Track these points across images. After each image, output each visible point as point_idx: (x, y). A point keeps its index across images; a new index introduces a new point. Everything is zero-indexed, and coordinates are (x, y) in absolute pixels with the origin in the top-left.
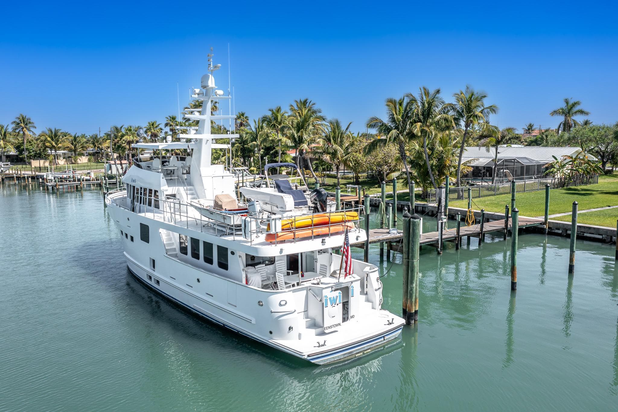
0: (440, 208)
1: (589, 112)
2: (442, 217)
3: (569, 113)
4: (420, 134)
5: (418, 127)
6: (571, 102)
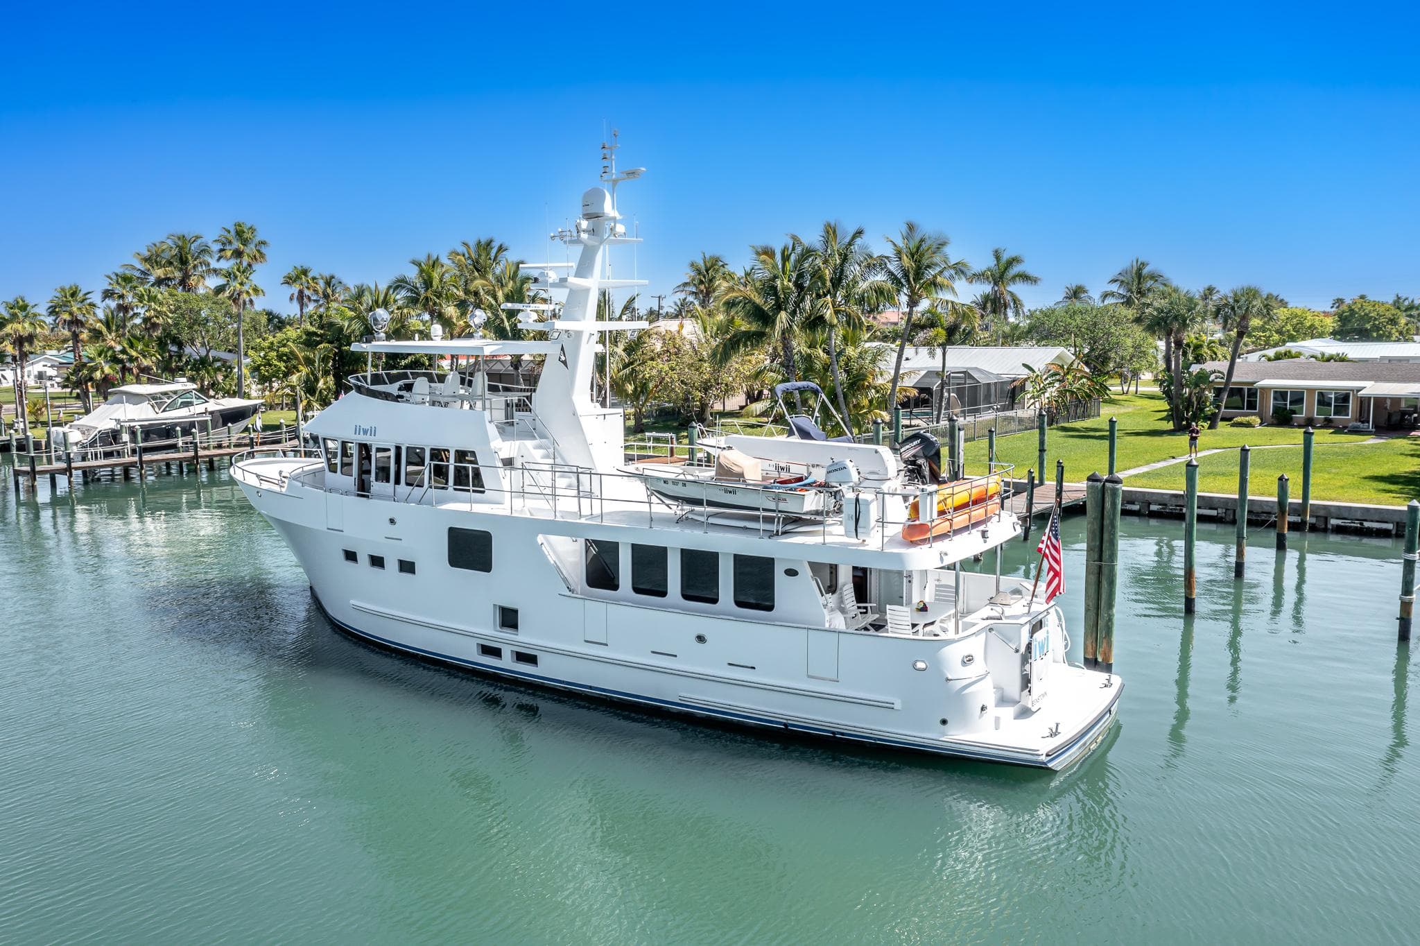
1: (1040, 277)
3: (1002, 276)
4: (835, 321)
5: (831, 306)
6: (1005, 257)
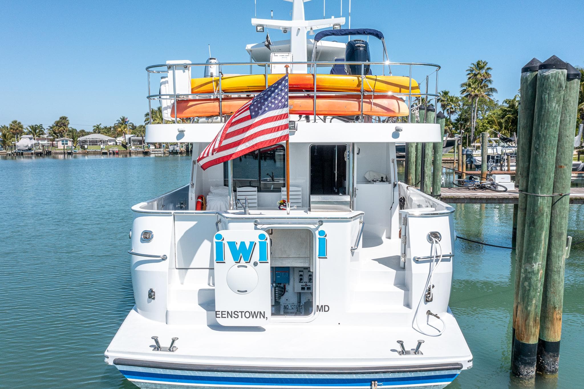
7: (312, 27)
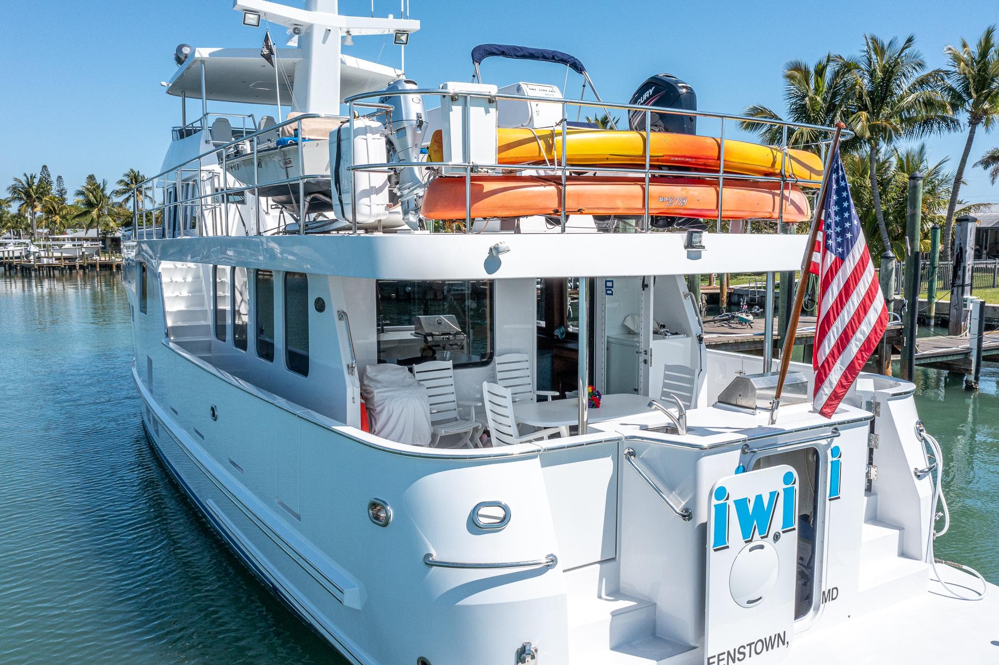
0: (960, 273)
2: (965, 297)
4: (868, 134)
5: (863, 119)
7: (350, 30)
